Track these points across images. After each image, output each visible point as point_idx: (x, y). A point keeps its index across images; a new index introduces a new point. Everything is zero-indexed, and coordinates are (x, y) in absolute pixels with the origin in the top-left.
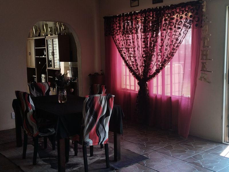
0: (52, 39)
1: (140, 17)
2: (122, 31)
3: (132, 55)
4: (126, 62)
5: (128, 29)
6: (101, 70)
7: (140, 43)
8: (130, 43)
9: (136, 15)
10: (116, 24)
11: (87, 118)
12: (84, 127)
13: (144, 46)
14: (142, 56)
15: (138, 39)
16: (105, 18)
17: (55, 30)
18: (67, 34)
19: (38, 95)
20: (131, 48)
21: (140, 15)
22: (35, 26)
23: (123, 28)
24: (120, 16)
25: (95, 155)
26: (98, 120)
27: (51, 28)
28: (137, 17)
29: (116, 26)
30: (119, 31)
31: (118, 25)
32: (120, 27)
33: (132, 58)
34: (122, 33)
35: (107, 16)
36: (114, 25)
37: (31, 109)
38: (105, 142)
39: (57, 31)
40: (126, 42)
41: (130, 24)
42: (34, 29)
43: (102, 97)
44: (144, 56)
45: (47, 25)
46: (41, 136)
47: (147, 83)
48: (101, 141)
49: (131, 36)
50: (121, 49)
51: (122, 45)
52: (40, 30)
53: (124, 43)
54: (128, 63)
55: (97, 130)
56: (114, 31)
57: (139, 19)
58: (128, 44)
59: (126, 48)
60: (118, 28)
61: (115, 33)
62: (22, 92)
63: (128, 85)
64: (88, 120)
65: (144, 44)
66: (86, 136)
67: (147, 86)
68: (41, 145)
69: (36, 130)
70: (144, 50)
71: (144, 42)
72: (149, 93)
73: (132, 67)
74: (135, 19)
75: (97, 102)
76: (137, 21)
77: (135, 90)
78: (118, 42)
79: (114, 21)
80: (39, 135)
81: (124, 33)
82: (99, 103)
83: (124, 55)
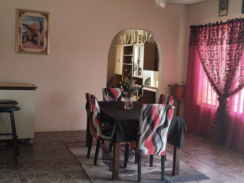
0: (139, 46)
1: (227, 27)
2: (207, 42)
3: (215, 68)
4: (208, 74)
5: (213, 40)
6: (182, 82)
7: (225, 55)
8: (214, 54)
9: (223, 25)
10: (202, 34)
11: (144, 126)
12: (140, 135)
13: (228, 59)
14: (225, 70)
15: (223, 51)
16: (191, 27)
17: (143, 38)
18: (154, 42)
19: (110, 99)
20: (214, 60)
21: (227, 25)
22: (127, 33)
23: (208, 39)
24: (206, 26)
25: (155, 165)
26: (155, 130)
27: (140, 36)
28: (223, 27)
29: (201, 36)
30: (204, 41)
31: (203, 35)
32: (205, 37)
33: (215, 71)
34: (207, 44)
35: (193, 25)
36: (200, 35)
37: (96, 112)
38: (162, 153)
39: (145, 39)
40: (210, 54)
41: (216, 34)
42: (125, 36)
43: (160, 107)
44: (227, 69)
45: (136, 33)
46: (104, 138)
47: (228, 99)
48: (158, 151)
49: (215, 47)
50: (205, 61)
51: (206, 57)
52: (130, 38)
53: (208, 54)
54: (210, 76)
55: (153, 139)
56: (199, 42)
57: (226, 29)
58: (212, 56)
59: (210, 60)
60: (203, 38)
61: (200, 43)
62: (90, 95)
63: (209, 100)
64: (145, 129)
65: (229, 56)
66: (141, 143)
67: (227, 102)
68: (107, 148)
69: (99, 132)
70: (228, 63)
71: (229, 54)
72: (229, 110)
73: (213, 81)
74: (221, 29)
75: (155, 112)
76: (224, 31)
77: (215, 106)
78: (202, 53)
79: (200, 31)
80: (102, 137)
81: (208, 43)
82: (157, 113)
83: (207, 67)
